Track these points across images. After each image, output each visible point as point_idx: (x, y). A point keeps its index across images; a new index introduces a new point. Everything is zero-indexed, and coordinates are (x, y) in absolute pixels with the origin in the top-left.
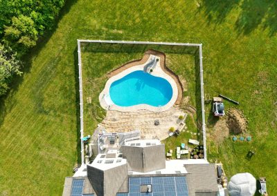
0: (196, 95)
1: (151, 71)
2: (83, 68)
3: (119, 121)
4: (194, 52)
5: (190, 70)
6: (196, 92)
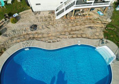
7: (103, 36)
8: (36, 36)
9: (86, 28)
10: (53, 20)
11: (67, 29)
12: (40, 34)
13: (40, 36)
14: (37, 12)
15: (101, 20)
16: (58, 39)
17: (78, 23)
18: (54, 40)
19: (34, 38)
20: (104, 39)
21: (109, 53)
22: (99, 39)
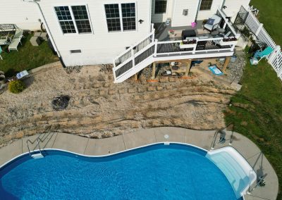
7: (223, 124)
8: (64, 123)
9: (184, 105)
10: (109, 87)
11: (140, 106)
12: (74, 117)
13: (74, 122)
14: (74, 68)
15: (219, 85)
16: (117, 130)
17: (166, 91)
18: (106, 132)
19: (58, 127)
20: (225, 131)
21: (240, 166)
22: (213, 129)
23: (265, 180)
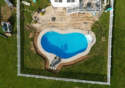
0: (24, 39)
1: (55, 58)
2: (107, 63)
3: (81, 22)
4: (24, 69)
5: (27, 57)
6: (24, 41)
8: (55, 25)
9: (83, 23)
10: (65, 15)
11: (72, 22)
13: (57, 25)
14: (56, 8)
15: (93, 18)
16: (67, 29)
17: (79, 18)
19: (54, 26)
20: (90, 31)
22: (87, 30)
23: (93, 42)
